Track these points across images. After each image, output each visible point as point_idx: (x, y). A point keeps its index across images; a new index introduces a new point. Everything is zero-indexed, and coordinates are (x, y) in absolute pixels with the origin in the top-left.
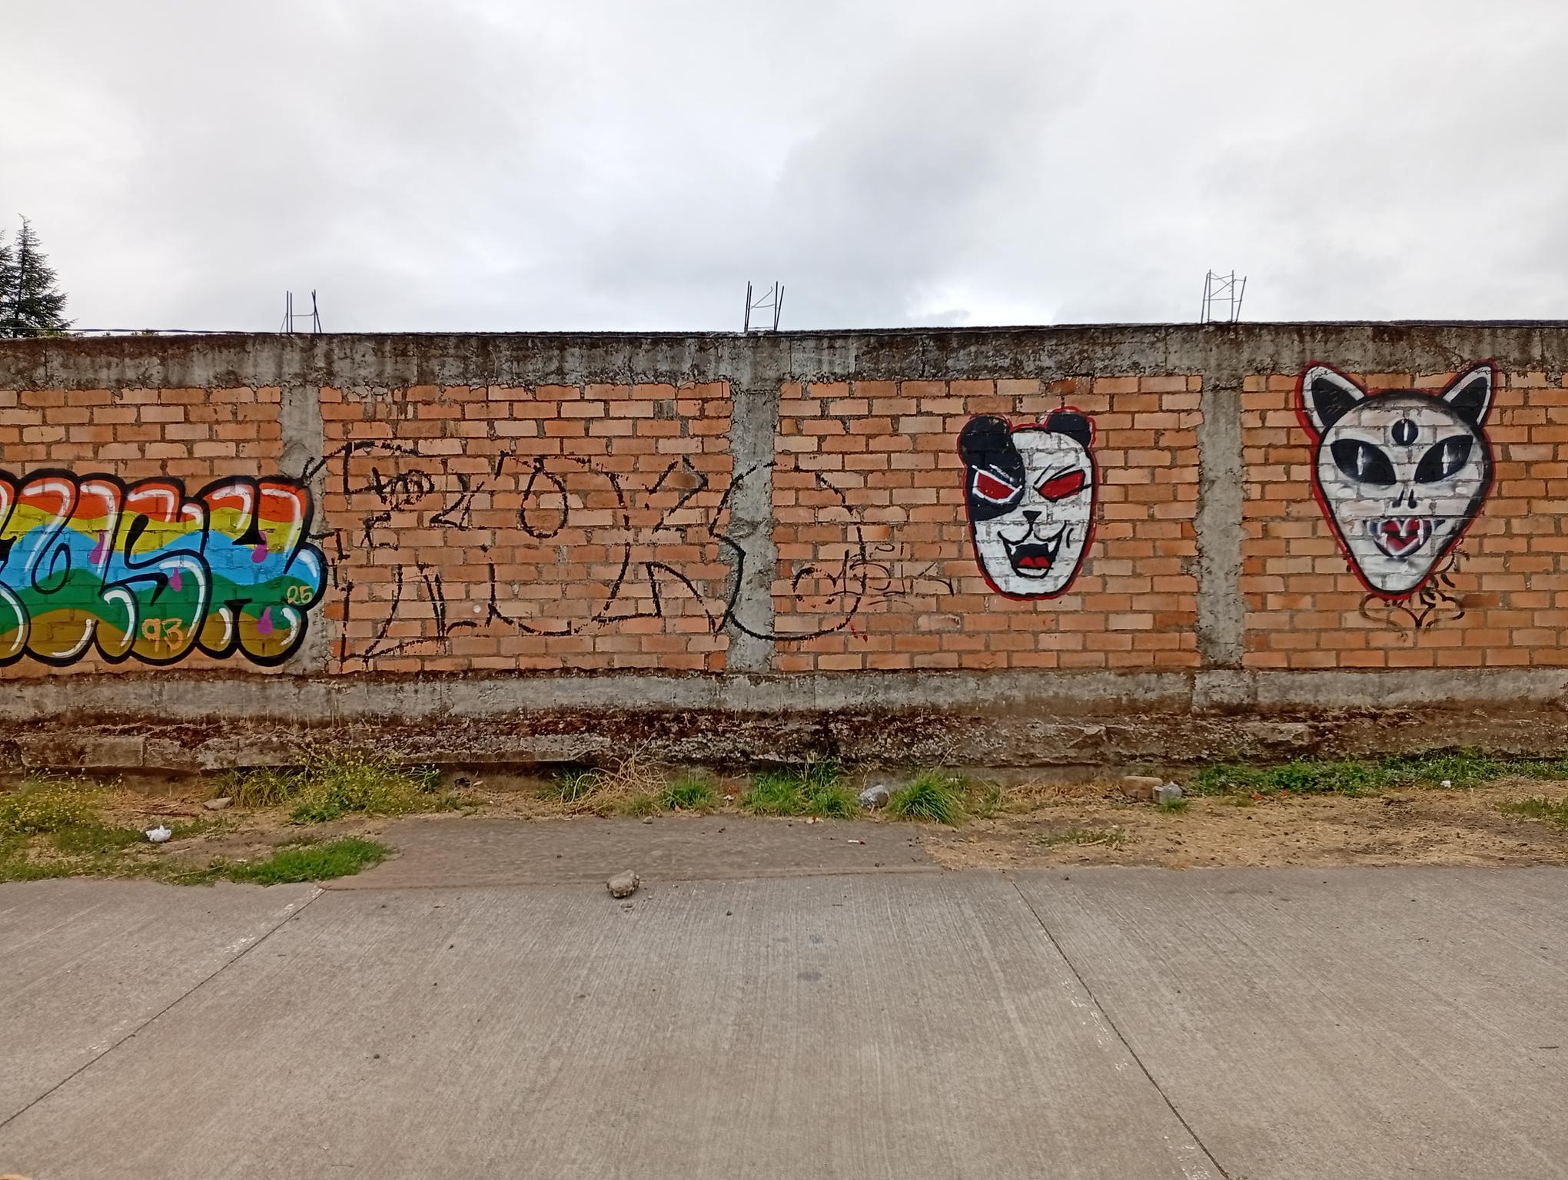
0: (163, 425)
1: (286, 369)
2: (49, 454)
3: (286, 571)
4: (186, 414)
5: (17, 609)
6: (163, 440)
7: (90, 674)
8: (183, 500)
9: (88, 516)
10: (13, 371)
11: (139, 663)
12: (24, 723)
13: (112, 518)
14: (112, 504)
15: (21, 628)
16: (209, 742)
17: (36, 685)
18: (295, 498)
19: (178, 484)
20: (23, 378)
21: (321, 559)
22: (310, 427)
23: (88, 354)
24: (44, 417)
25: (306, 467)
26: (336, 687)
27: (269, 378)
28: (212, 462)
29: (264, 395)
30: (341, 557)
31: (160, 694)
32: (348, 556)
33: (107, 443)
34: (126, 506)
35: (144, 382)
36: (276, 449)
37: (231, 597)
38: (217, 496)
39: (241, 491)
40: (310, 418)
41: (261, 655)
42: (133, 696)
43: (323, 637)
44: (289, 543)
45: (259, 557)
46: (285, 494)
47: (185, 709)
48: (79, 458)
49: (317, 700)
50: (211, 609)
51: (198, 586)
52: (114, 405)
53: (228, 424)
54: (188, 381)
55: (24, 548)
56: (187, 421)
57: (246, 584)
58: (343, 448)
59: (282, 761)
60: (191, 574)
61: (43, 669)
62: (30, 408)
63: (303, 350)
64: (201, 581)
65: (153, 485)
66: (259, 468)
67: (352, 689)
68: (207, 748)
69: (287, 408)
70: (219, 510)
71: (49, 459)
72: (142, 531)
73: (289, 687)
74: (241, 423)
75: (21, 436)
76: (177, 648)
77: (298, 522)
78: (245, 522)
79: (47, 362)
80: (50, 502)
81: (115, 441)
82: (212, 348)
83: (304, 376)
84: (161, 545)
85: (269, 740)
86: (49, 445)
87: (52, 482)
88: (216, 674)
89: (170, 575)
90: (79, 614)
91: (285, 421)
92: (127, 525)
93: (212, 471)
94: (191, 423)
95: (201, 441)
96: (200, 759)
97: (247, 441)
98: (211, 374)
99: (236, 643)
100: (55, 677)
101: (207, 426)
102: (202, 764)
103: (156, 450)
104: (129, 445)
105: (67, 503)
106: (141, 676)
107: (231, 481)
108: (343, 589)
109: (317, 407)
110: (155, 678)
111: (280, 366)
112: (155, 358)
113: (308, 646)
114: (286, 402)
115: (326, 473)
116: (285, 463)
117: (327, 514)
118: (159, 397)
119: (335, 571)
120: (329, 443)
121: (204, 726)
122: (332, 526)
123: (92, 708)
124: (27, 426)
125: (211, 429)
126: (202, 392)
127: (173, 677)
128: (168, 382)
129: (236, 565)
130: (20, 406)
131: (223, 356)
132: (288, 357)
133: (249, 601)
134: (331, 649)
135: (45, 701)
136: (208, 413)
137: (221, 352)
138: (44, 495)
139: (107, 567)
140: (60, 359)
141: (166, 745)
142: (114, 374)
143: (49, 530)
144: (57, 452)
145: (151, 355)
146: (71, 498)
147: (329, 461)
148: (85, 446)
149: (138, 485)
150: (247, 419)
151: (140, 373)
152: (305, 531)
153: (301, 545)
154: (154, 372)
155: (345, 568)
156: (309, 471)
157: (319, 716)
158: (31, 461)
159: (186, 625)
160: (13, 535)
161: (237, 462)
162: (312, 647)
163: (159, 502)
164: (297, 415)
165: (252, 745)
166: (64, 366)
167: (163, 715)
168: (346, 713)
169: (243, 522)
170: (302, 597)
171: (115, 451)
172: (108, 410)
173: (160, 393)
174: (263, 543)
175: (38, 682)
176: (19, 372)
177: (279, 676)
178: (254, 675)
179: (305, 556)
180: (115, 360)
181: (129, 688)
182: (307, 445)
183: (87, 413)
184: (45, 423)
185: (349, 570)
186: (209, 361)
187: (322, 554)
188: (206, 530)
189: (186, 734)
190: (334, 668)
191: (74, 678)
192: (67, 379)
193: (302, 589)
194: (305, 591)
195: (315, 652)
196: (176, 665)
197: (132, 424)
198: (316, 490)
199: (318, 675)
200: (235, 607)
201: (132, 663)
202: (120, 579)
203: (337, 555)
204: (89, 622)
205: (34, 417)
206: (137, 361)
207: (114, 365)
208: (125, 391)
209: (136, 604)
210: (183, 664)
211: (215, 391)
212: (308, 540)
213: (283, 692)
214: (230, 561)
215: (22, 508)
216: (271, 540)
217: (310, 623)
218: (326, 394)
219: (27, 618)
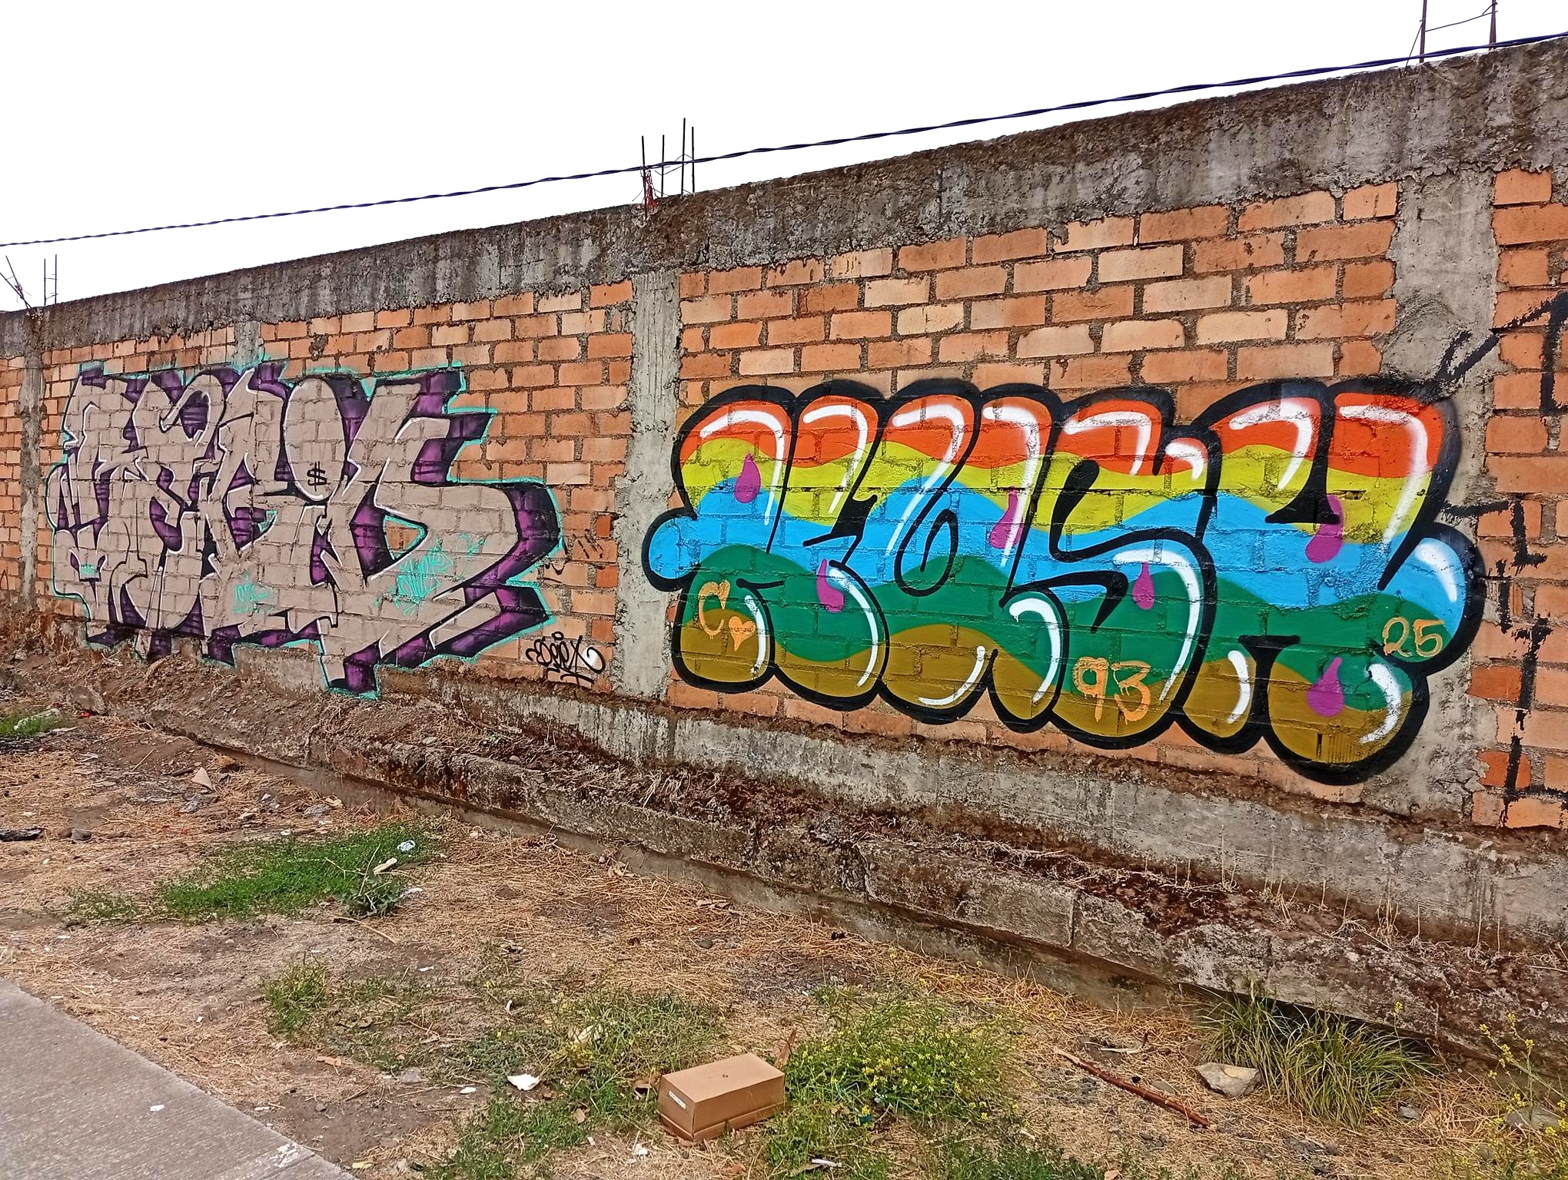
0: (1140, 285)
1: (1414, 141)
2: (935, 353)
3: (1382, 585)
4: (1187, 259)
5: (870, 617)
6: (1138, 315)
7: (978, 744)
8: (1169, 430)
9: (991, 463)
10: (889, 213)
11: (1064, 738)
12: (871, 811)
13: (1032, 467)
14: (1034, 440)
15: (875, 649)
16: (1206, 929)
17: (891, 750)
18: (1417, 426)
19: (1161, 400)
20: (903, 224)
21: (1471, 558)
22: (1464, 266)
23: (1012, 166)
24: (932, 288)
25: (1449, 355)
26: (1493, 856)
27: (1373, 166)
28: (1234, 353)
29: (1358, 205)
30: (1523, 559)
31: (1101, 804)
32: (1542, 559)
33: (1032, 328)
34: (1060, 444)
35: (1108, 206)
36: (1379, 318)
37: (1256, 632)
38: (1239, 422)
39: (1293, 411)
40: (1466, 246)
41: (1315, 759)
42: (1050, 798)
43: (1463, 738)
44: (1395, 523)
45: (1320, 551)
46: (1394, 416)
47: (1148, 841)
48: (983, 359)
49: (1442, 878)
50: (1210, 649)
51: (1187, 602)
52: (1052, 255)
53: (1276, 274)
54: (1197, 193)
55: (888, 516)
56: (1188, 273)
57: (1288, 605)
58: (1546, 307)
59: (1370, 1011)
60: (1175, 578)
61: (902, 723)
62: (911, 275)
63: (1458, 93)
64: (1195, 591)
65: (1112, 403)
66: (1337, 360)
67: (1534, 868)
68: (1200, 939)
69: (1410, 228)
70: (1241, 452)
71: (934, 362)
72: (1085, 490)
73: (1378, 841)
74: (1302, 267)
75: (894, 324)
76: (1137, 718)
77: (1419, 477)
78: (1297, 475)
79: (942, 190)
80: (931, 436)
81: (1049, 323)
82: (1251, 118)
83: (1458, 151)
84: (1119, 519)
85: (1339, 957)
86: (937, 337)
87: (936, 403)
88: (1215, 783)
89: (1132, 576)
90: (966, 635)
91: (1405, 256)
92: (1058, 479)
93: (1232, 371)
94: (1196, 276)
95: (1216, 311)
96: (1184, 959)
97: (1314, 305)
98: (1245, 171)
99: (1258, 725)
100: (921, 739)
101: (1229, 279)
102: (1187, 971)
103: (1122, 336)
104: (1073, 329)
105: (960, 438)
106: (1067, 763)
107: (1272, 391)
108: (1522, 634)
109: (1485, 217)
110: (1093, 769)
111: (1400, 137)
112: (1132, 156)
113: (1425, 754)
114: (1409, 213)
115: (1499, 366)
116: (1398, 348)
117: (1492, 460)
118: (1136, 231)
119: (1504, 591)
120: (1511, 298)
121: (1188, 885)
122: (1504, 486)
123: (979, 806)
124: (904, 307)
125: (1236, 286)
126: (1222, 213)
127: (1127, 775)
128: (1157, 200)
129: (1271, 565)
130: (897, 273)
131: (1273, 133)
132: (1422, 114)
133: (1293, 640)
134: (1481, 767)
135: (904, 779)
136: (1233, 253)
137: (1267, 124)
138: (924, 425)
139: (1019, 555)
140: (964, 182)
141: (1118, 916)
142: (1054, 196)
143: (928, 485)
144: (949, 350)
145: (1126, 151)
146: (966, 430)
147: (1507, 341)
148: (995, 336)
149: (1083, 405)
150: (1318, 258)
151: (1102, 188)
152: (1435, 497)
153: (1424, 527)
154: (1130, 183)
155: (1533, 584)
156: (1455, 363)
157: (1442, 913)
158: (908, 367)
159: (1155, 679)
160: (872, 493)
161: (1288, 350)
162: (1436, 755)
163: (1122, 435)
164: (1433, 241)
165: (1302, 958)
166: (970, 193)
167: (1103, 844)
168: (1513, 920)
169: (1293, 475)
170: (1418, 642)
171: (1047, 341)
172: (1041, 265)
173: (1137, 223)
174: (1335, 520)
175: (895, 744)
176: (898, 214)
177: (1355, 808)
178: (1297, 797)
179: (1432, 554)
180: (1060, 169)
181: (1045, 784)
182: (1454, 307)
183: (1002, 274)
184: (932, 300)
185: (1542, 592)
186: (1242, 148)
187: (1474, 550)
188: (1210, 492)
189: (1153, 898)
190: (1487, 808)
191: (953, 747)
192: (973, 216)
193: (1420, 625)
194: (1426, 631)
195: (1440, 768)
196: (1132, 751)
197: (1081, 289)
198: (1470, 405)
199: (1447, 822)
200: (1263, 652)
201: (1050, 736)
202: (1039, 578)
203: (1510, 555)
204: (981, 651)
205: (915, 291)
206: (1099, 166)
207: (1056, 180)
208: (1074, 228)
209: (1064, 626)
210: (1146, 751)
211: (1250, 208)
212: (1442, 518)
213: (1361, 846)
214: (1256, 554)
215: (891, 448)
216: (1354, 515)
217: (1434, 703)
218: (1511, 186)
219: (885, 634)
